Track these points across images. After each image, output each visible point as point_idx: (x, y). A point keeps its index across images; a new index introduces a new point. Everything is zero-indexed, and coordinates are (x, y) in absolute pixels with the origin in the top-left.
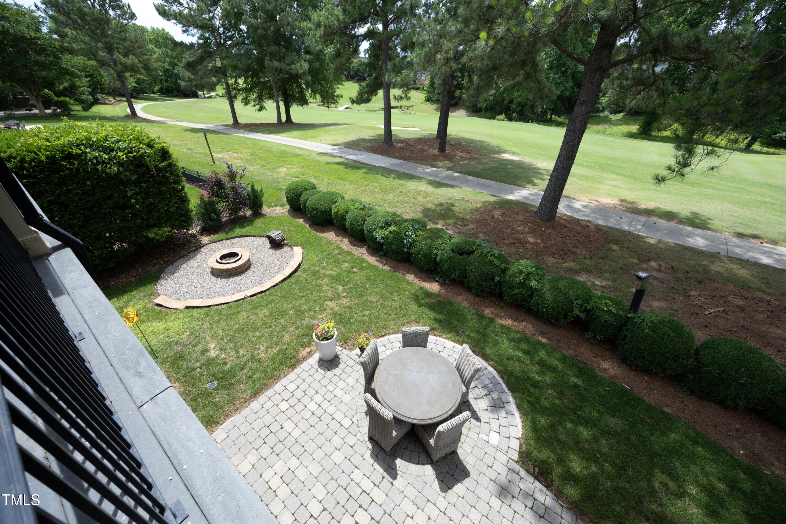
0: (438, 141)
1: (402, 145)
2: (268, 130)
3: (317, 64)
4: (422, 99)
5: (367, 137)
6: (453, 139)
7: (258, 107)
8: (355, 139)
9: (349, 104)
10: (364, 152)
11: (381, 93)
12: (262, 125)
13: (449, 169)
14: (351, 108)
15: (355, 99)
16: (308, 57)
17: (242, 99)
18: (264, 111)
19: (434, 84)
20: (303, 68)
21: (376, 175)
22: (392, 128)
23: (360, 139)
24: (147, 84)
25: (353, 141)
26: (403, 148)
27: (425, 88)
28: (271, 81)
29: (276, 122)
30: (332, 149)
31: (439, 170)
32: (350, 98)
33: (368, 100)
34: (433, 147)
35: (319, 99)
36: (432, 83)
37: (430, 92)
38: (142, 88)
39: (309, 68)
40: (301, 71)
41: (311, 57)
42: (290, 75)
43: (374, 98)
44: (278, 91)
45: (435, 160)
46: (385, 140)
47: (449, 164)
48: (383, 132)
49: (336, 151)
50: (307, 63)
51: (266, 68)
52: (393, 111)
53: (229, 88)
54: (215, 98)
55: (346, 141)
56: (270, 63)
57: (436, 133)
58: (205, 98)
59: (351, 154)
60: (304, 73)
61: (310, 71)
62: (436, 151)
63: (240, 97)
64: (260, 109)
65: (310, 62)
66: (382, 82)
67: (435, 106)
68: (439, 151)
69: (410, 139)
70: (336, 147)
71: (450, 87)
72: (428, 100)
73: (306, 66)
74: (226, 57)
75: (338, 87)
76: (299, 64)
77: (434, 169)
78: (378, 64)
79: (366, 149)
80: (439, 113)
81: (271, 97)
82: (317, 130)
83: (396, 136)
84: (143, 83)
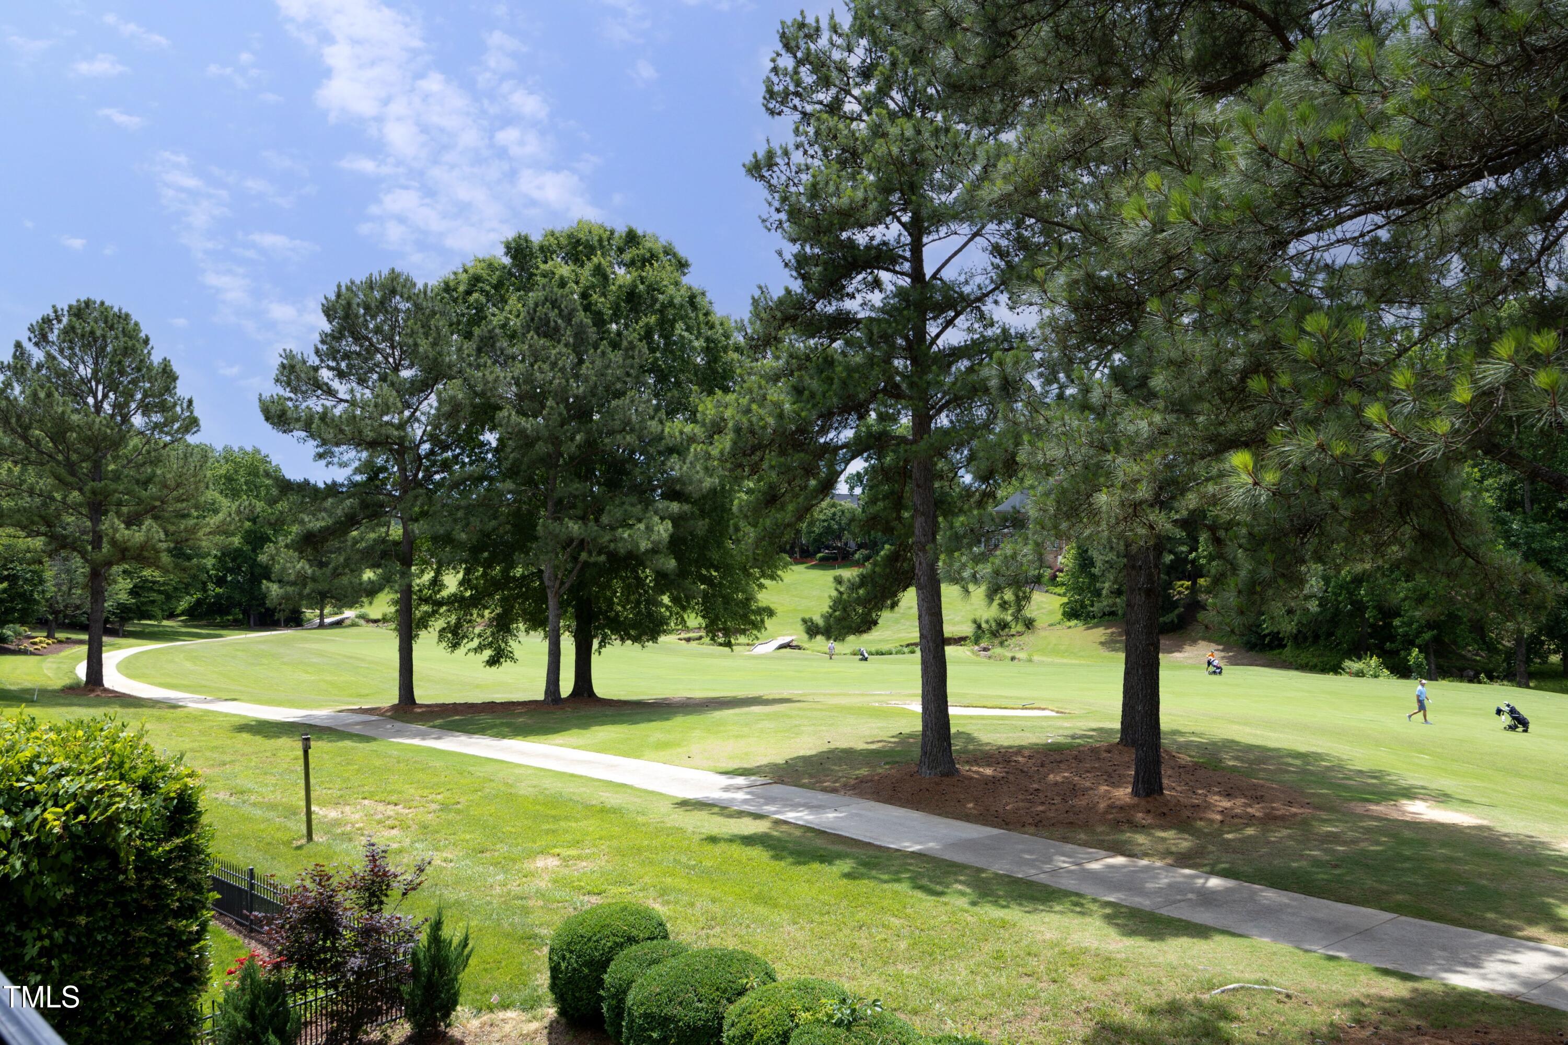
0: (1130, 755)
1: (988, 771)
2: (508, 725)
3: (701, 526)
4: (1051, 612)
5: (860, 746)
6: (1188, 746)
7: (488, 653)
8: (813, 752)
9: (798, 635)
10: (847, 799)
11: (909, 598)
12: (491, 707)
13: (1183, 859)
14: (798, 647)
15: (820, 622)
16: (675, 507)
17: (442, 631)
18: (506, 665)
19: (1092, 564)
20: (654, 537)
21: (897, 886)
22: (952, 711)
23: (832, 751)
24: (159, 592)
25: (806, 760)
26: (993, 780)
27: (1061, 577)
28: (546, 575)
29: (540, 696)
30: (727, 789)
31: (1144, 862)
32: (804, 621)
33: (867, 624)
34: (1113, 780)
35: (694, 620)
36: (1085, 562)
37: (1079, 590)
38: (143, 604)
39: (671, 536)
40: (644, 545)
41: (686, 507)
42: (613, 556)
43: (885, 616)
44: (563, 606)
45: (1117, 825)
46: (924, 753)
47: (1185, 843)
48: (916, 726)
49: (741, 796)
50: (670, 525)
51: (536, 539)
52: (950, 650)
53: (411, 598)
54: (354, 625)
55: (780, 760)
56: (555, 526)
57: (1117, 725)
58: (322, 626)
59: (795, 807)
60: (654, 551)
61: (676, 544)
62: (1123, 793)
63: (439, 624)
64: (493, 662)
65: (677, 521)
66: (913, 568)
67: (1100, 633)
68: (1135, 793)
69: (1020, 750)
70: (741, 781)
72: (1073, 613)
73: (663, 530)
74: (424, 514)
75: (761, 586)
76: (642, 526)
77: (1120, 860)
78: (899, 518)
79: (854, 788)
80: (1122, 656)
81: (536, 621)
82: (679, 721)
83: (969, 738)
84: (151, 589)
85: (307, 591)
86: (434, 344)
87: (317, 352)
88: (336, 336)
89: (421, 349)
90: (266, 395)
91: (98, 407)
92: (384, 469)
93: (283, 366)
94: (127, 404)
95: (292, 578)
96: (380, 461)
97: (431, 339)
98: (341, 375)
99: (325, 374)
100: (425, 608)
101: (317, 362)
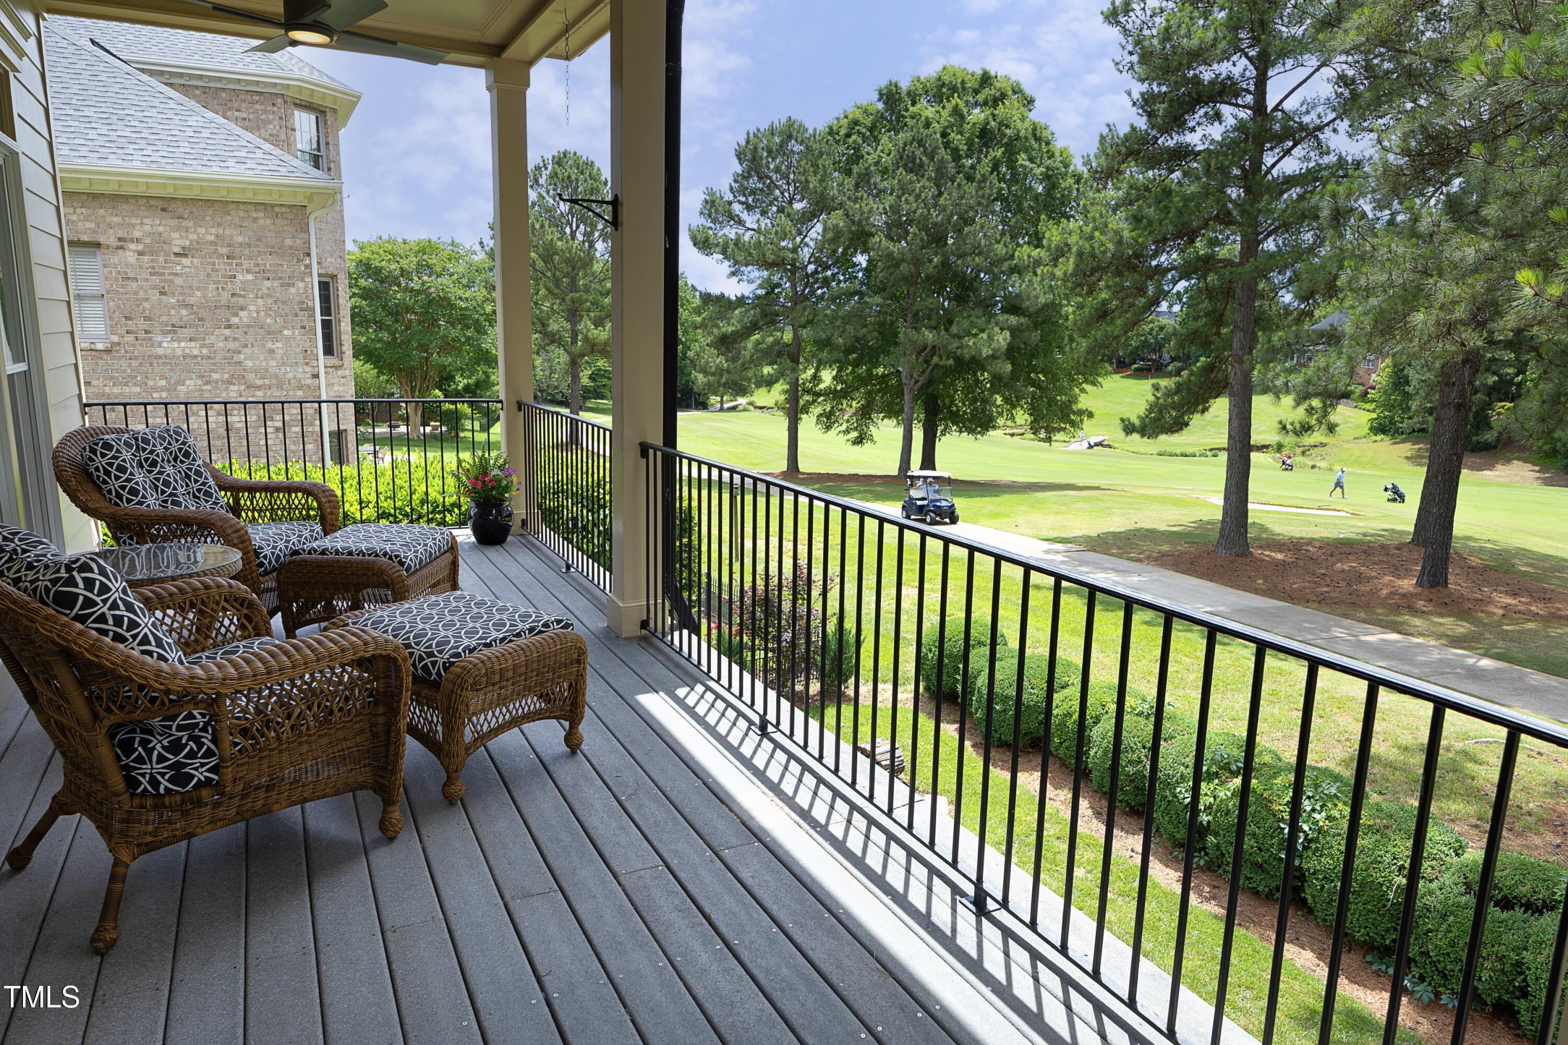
0: (1419, 554)
1: (1280, 556)
2: (870, 492)
3: (1035, 336)
4: (1359, 426)
5: (1163, 527)
7: (854, 434)
8: (1122, 530)
9: (1116, 434)
10: (1149, 568)
11: (1221, 407)
12: (855, 478)
13: (1456, 642)
14: (1115, 446)
15: (1137, 422)
16: (1013, 320)
17: (820, 415)
18: (867, 445)
19: (1407, 383)
20: (994, 345)
21: (1189, 635)
22: (1250, 506)
23: (1139, 530)
25: (1115, 535)
26: (1284, 563)
27: (1372, 394)
28: (904, 375)
29: (895, 472)
30: (1047, 552)
31: (1420, 640)
32: (1122, 420)
33: (1179, 425)
34: (1398, 571)
35: (1023, 419)
36: (1399, 380)
37: (1390, 407)
39: (1009, 344)
40: (986, 352)
41: (1023, 320)
42: (959, 360)
43: (1196, 420)
44: (915, 399)
45: (1397, 609)
46: (1222, 536)
47: (1462, 628)
48: (1218, 515)
49: (1059, 558)
50: (1007, 334)
51: (896, 344)
52: (1254, 456)
53: (797, 389)
54: (745, 410)
55: (1093, 533)
57: (1411, 528)
58: (722, 409)
59: (1105, 569)
60: (993, 357)
61: (1011, 353)
62: (1408, 584)
63: (817, 410)
64: (859, 441)
65: (1015, 331)
66: (1226, 378)
67: (1407, 448)
68: (1419, 584)
69: (1310, 542)
70: (1059, 547)
71: (1462, 394)
72: (1380, 428)
73: (1002, 339)
75: (1083, 391)
76: (984, 336)
77: (1394, 636)
78: (1218, 334)
79: (1156, 559)
80: (1424, 467)
81: (892, 411)
82: (1007, 499)
83: (1263, 529)
84: (603, 376)
85: (724, 380)
86: (822, 181)
87: (731, 189)
88: (746, 176)
89: (811, 185)
90: (694, 226)
91: (573, 234)
92: (778, 285)
93: (706, 202)
94: (592, 233)
95: (713, 369)
96: (776, 279)
97: (819, 177)
98: (749, 208)
99: (737, 208)
100: (807, 398)
101: (731, 198)
